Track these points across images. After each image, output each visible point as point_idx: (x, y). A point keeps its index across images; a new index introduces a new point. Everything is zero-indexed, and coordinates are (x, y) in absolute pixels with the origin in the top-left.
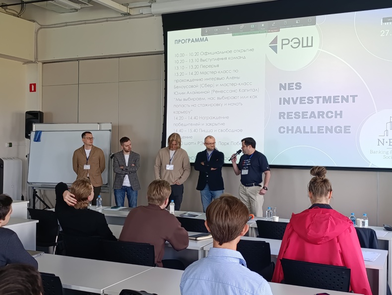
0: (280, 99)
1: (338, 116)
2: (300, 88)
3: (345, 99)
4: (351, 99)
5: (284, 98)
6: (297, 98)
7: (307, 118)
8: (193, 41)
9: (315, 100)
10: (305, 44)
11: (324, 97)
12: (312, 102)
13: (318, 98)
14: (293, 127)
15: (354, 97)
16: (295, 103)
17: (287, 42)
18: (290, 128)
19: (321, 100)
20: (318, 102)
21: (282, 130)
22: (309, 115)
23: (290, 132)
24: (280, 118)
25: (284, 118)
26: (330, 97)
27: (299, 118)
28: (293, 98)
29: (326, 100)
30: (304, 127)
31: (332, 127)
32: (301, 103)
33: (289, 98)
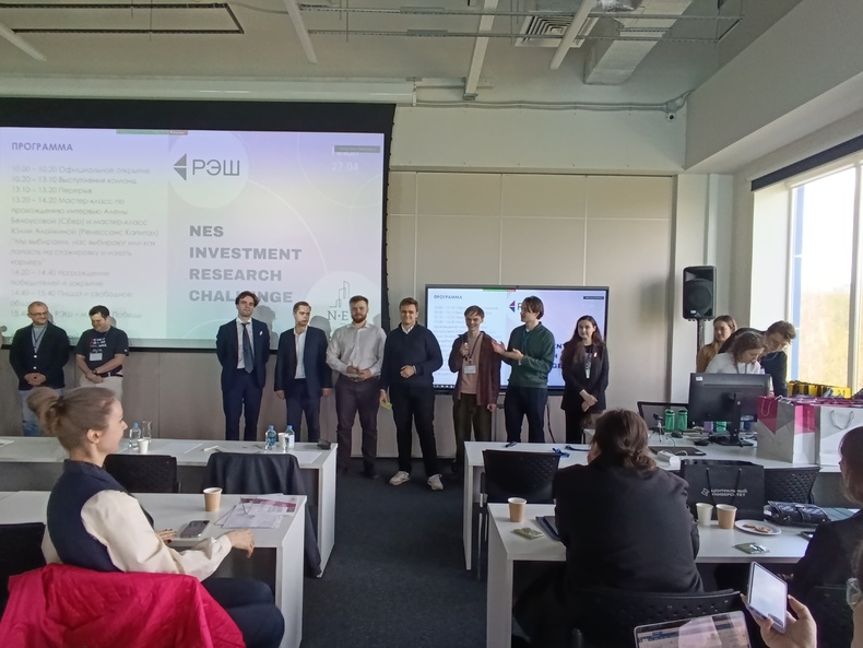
0: (192, 249)
1: (276, 278)
2: (222, 234)
3: (285, 254)
4: (292, 254)
5: (198, 249)
6: (217, 250)
8: (45, 147)
9: (243, 253)
10: (228, 171)
11: (256, 250)
12: (239, 255)
13: (247, 250)
14: (210, 292)
15: (297, 251)
16: (214, 256)
17: (201, 164)
18: (207, 293)
19: (251, 254)
20: (247, 257)
21: (195, 296)
22: (234, 275)
23: (207, 298)
24: (191, 278)
25: (197, 278)
26: (264, 250)
27: (220, 278)
28: (210, 249)
29: (259, 254)
30: (228, 293)
32: (222, 256)
33: (205, 249)
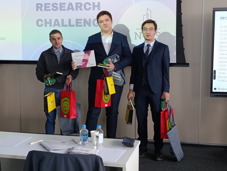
1: (96, 8)
7: (65, 10)
14: (51, 20)
21: (40, 23)
23: (48, 25)
24: (37, 10)
25: (41, 10)
30: (63, 20)
31: (90, 20)
